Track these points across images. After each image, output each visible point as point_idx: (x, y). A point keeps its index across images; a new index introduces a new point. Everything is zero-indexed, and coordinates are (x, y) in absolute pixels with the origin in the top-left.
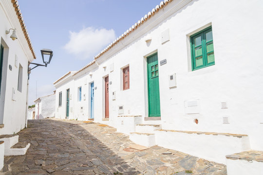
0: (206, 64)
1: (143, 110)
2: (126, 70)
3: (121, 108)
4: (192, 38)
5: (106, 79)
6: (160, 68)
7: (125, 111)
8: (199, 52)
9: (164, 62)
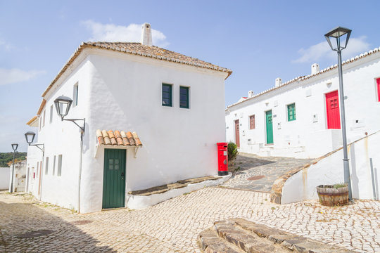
0: (294, 119)
1: (263, 140)
2: (252, 117)
3: (249, 140)
4: (289, 106)
5: (237, 122)
6: (273, 119)
7: (252, 141)
8: (291, 113)
9: (275, 116)
